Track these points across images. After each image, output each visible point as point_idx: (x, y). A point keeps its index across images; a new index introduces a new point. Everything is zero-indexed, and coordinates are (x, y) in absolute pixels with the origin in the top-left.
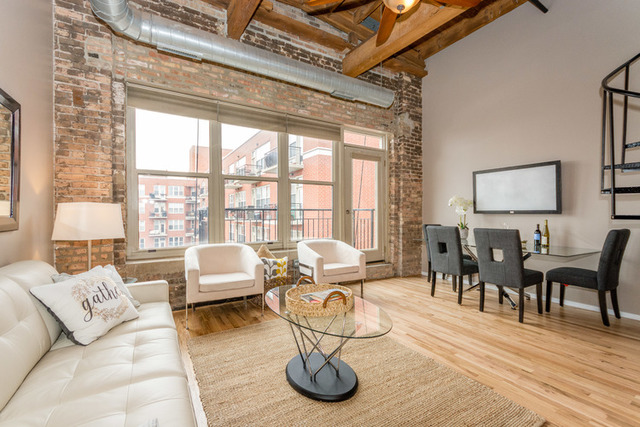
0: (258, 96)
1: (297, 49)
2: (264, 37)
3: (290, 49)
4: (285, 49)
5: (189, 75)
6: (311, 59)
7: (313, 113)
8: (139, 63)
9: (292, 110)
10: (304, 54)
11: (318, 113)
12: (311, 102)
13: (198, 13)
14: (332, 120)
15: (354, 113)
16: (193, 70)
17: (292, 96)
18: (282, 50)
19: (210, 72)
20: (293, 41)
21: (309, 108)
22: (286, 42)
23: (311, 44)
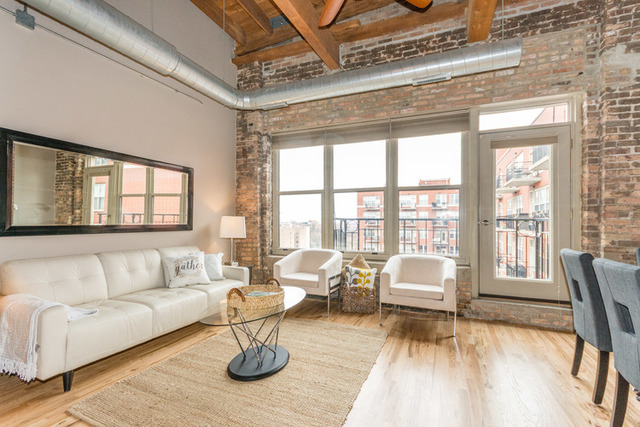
0: (357, 112)
1: (399, 45)
2: (364, 53)
3: (390, 50)
4: (384, 53)
5: (302, 115)
6: (418, 47)
7: (419, 108)
8: (275, 119)
9: (393, 114)
10: (408, 45)
11: (429, 105)
12: (417, 97)
13: (309, 63)
14: (449, 108)
15: (490, 87)
16: (305, 110)
17: (394, 99)
18: (382, 55)
19: (317, 106)
20: (395, 39)
21: (415, 104)
22: (385, 44)
23: (418, 30)
